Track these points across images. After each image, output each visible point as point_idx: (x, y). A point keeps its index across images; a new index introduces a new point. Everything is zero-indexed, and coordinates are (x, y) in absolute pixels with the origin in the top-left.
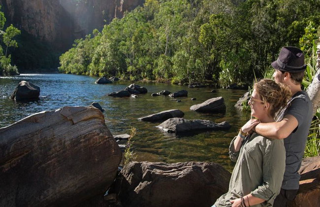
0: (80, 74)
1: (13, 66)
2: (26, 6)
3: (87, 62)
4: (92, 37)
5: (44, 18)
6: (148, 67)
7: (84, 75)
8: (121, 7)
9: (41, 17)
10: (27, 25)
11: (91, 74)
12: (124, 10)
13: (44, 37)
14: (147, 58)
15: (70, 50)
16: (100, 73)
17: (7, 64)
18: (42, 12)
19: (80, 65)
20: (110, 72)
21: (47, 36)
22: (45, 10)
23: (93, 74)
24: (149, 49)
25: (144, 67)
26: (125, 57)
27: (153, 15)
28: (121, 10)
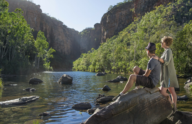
0: (84, 71)
1: (51, 67)
2: (56, 38)
3: (88, 64)
4: (91, 52)
5: (65, 43)
6: (124, 66)
7: (86, 71)
8: (105, 36)
9: (63, 43)
10: (56, 47)
11: (90, 71)
12: (107, 38)
13: (65, 53)
14: (123, 62)
15: (78, 59)
16: (96, 70)
17: (48, 66)
18: (64, 40)
19: (84, 66)
20: (102, 70)
21: (66, 52)
22: (65, 40)
23: (92, 71)
24: (123, 57)
25: (122, 67)
26: (111, 62)
27: (123, 39)
28: (105, 38)
